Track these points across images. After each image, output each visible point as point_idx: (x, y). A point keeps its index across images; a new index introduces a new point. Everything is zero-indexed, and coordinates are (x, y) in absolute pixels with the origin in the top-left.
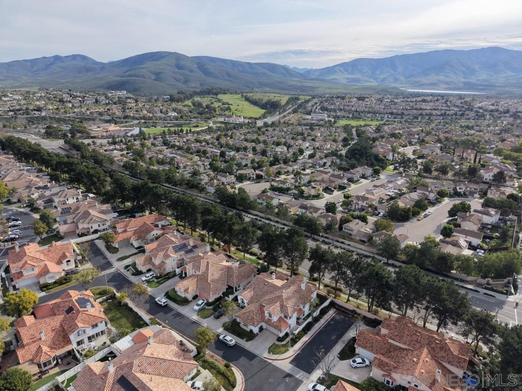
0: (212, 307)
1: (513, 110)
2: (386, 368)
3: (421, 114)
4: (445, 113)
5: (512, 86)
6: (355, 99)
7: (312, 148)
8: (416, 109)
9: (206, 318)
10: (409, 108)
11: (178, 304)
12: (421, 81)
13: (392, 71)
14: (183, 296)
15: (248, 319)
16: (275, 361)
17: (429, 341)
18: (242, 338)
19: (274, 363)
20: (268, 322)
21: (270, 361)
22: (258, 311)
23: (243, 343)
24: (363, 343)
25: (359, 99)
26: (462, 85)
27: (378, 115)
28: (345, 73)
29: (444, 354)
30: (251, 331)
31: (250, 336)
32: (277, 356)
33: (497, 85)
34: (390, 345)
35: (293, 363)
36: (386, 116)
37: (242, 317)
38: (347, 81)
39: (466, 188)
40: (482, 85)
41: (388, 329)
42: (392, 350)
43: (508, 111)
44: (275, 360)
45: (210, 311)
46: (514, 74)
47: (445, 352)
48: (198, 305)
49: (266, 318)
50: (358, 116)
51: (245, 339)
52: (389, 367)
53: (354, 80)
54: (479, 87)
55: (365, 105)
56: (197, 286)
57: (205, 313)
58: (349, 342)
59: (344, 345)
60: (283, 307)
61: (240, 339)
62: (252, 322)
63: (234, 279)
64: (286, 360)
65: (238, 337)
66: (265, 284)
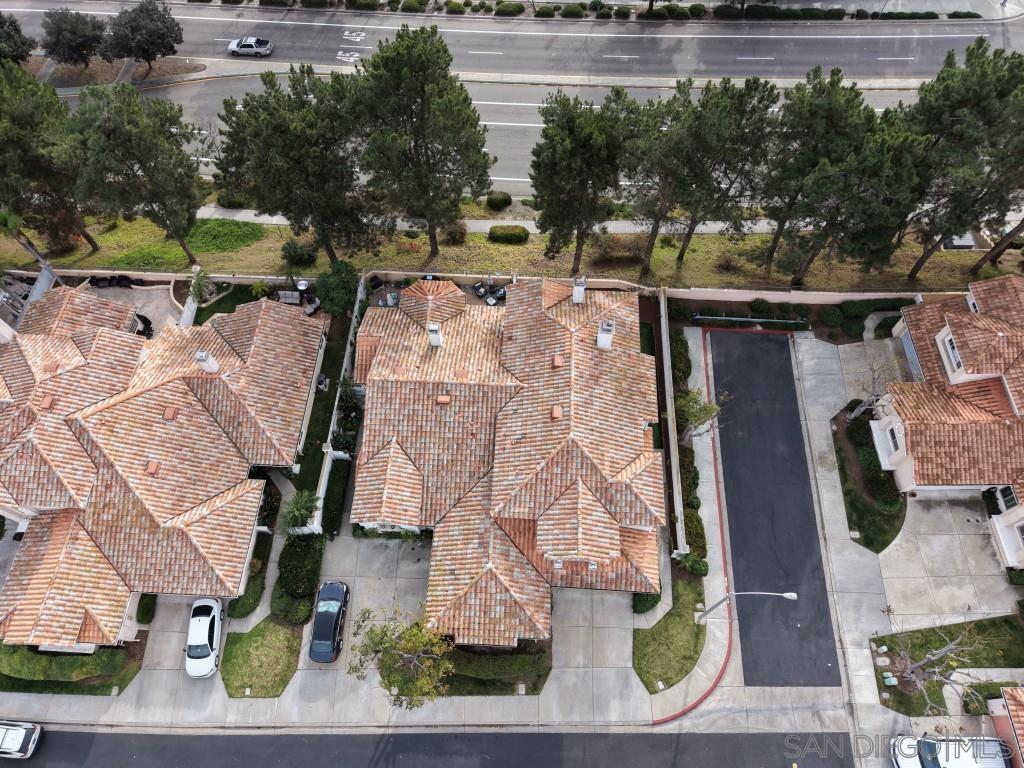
9: (285, 682)
11: (93, 692)
18: (509, 688)
20: (576, 578)
22: (507, 556)
23: (522, 711)
24: (942, 465)
37: (461, 622)
44: (693, 706)
45: (270, 636)
48: (199, 652)
49: (558, 564)
56: (118, 575)
57: (257, 664)
58: (839, 451)
59: (835, 476)
60: (606, 494)
61: (501, 698)
62: (520, 623)
63: (262, 426)
64: (726, 680)
65: (487, 693)
66: (438, 404)
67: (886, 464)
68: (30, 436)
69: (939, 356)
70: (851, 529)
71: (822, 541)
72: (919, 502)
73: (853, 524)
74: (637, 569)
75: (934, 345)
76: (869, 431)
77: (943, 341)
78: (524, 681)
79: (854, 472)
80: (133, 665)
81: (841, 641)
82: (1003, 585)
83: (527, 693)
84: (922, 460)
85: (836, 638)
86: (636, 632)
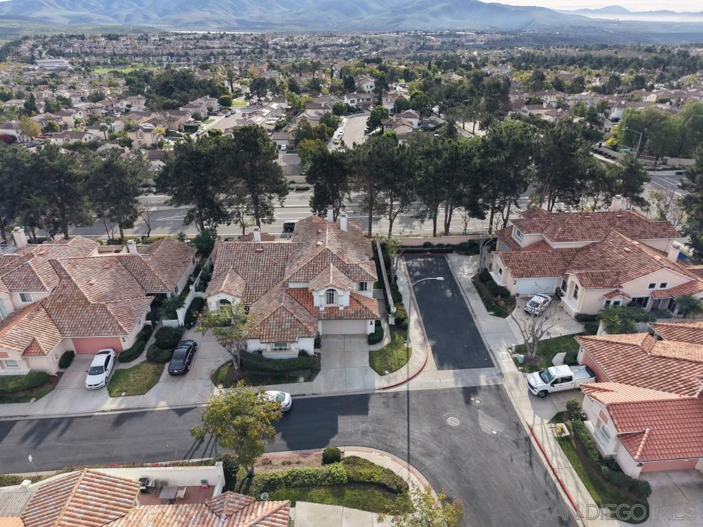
0: (143, 357)
1: (311, 45)
2: (608, 281)
3: (212, 54)
4: (240, 51)
5: (292, 24)
6: (103, 39)
7: (79, 99)
8: (200, 48)
9: (149, 387)
10: (191, 47)
11: (18, 401)
12: (183, 19)
13: (136, 6)
14: (23, 370)
15: (284, 330)
16: (411, 382)
17: (609, 220)
18: (294, 379)
19: (414, 385)
20: (332, 315)
21: (403, 388)
22: (293, 304)
23: (303, 388)
24: (523, 270)
25: (109, 38)
26: (236, 24)
27: (151, 58)
28: (60, 7)
29: (641, 229)
30: (303, 353)
31: (307, 366)
32: (403, 370)
33: (275, 22)
34: (562, 253)
35: (446, 365)
36: (164, 59)
37: (264, 332)
38: (69, 20)
39: (358, 100)
40: (259, 24)
41: (538, 231)
42: (569, 258)
43: (306, 46)
44: (409, 380)
45: (143, 369)
46: (288, 10)
47: (638, 224)
48: (97, 371)
49: (322, 309)
50: (121, 61)
51: (302, 379)
52: (609, 277)
53: (80, 19)
54: (257, 26)
55: (124, 45)
56: (58, 328)
57: (132, 380)
58: (477, 287)
59: (477, 295)
60: (346, 269)
61: (288, 385)
62: (300, 330)
63: (157, 274)
64: (426, 369)
65: (281, 383)
66: (256, 252)
67: (499, 283)
68: (29, 262)
69: (515, 242)
70: (488, 311)
71: (473, 317)
72: (522, 298)
73: (488, 310)
74: (366, 308)
75: (512, 238)
76: (490, 275)
77: (515, 235)
78: (303, 376)
79: (486, 292)
80: (50, 386)
81: (491, 351)
82: (575, 323)
83: (305, 381)
84: (512, 268)
85: (488, 350)
86: (370, 353)
